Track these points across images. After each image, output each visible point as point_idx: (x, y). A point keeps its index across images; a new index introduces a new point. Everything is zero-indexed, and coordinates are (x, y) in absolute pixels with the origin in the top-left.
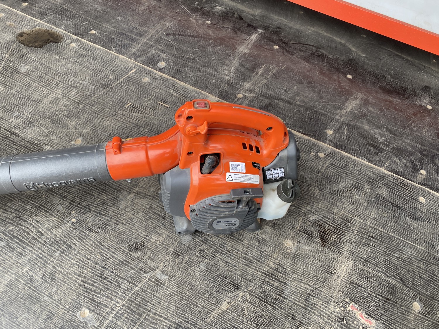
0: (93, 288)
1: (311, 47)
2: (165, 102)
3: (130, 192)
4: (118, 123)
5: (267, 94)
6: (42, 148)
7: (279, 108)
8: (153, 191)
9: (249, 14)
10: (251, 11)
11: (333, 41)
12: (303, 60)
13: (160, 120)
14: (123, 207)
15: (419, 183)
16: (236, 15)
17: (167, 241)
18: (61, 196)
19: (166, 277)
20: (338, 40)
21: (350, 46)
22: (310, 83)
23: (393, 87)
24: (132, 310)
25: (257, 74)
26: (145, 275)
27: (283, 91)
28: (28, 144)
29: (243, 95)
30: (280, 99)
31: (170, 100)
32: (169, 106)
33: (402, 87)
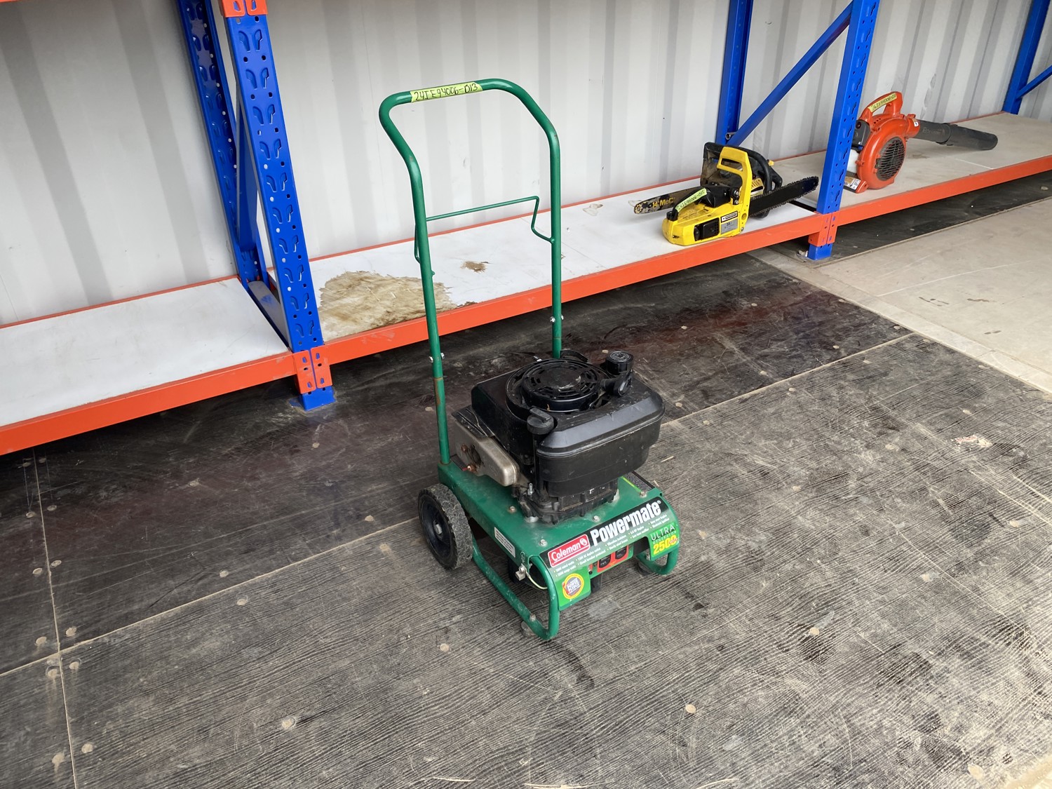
0: (902, 566)
1: (619, 330)
2: (665, 457)
3: (795, 518)
4: (686, 499)
5: (685, 387)
6: (701, 562)
7: (711, 388)
8: (800, 503)
9: (523, 345)
10: (518, 341)
11: (615, 312)
12: (639, 343)
13: (693, 469)
14: (813, 527)
15: (848, 355)
16: (521, 355)
17: (864, 512)
18: (782, 563)
19: (903, 523)
20: (616, 308)
21: (632, 305)
22: (681, 355)
23: (715, 311)
24: (931, 550)
25: (647, 381)
26: (897, 534)
27: (686, 376)
28: (692, 571)
29: (680, 402)
30: (698, 383)
31: (662, 453)
32: (672, 457)
33: (717, 306)
